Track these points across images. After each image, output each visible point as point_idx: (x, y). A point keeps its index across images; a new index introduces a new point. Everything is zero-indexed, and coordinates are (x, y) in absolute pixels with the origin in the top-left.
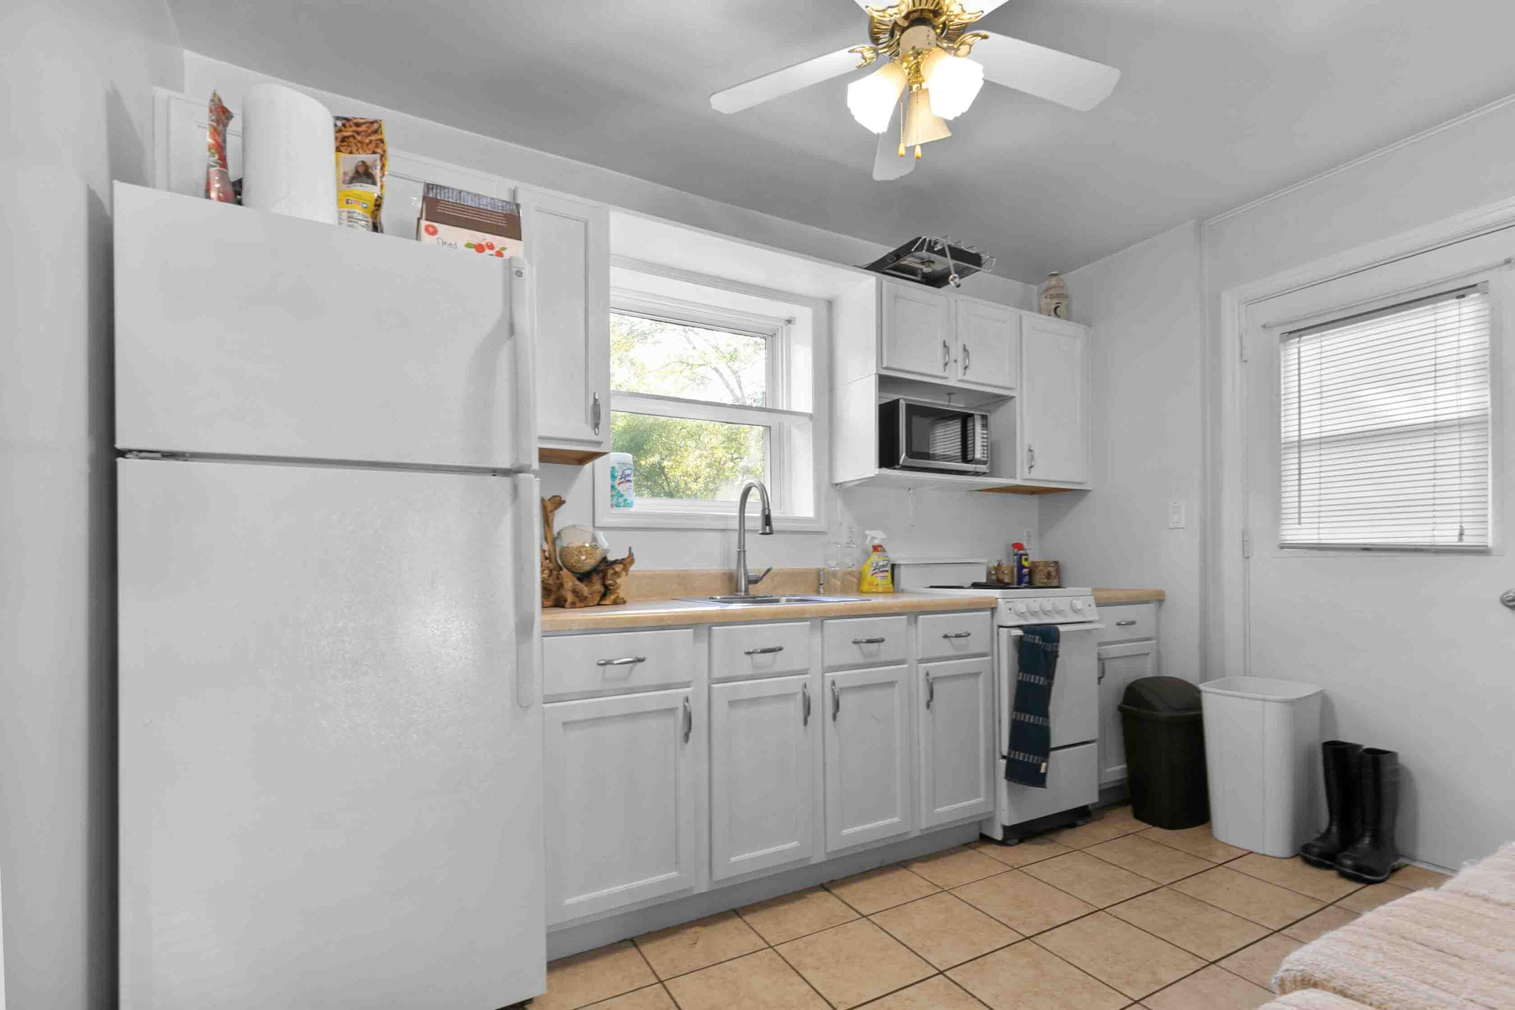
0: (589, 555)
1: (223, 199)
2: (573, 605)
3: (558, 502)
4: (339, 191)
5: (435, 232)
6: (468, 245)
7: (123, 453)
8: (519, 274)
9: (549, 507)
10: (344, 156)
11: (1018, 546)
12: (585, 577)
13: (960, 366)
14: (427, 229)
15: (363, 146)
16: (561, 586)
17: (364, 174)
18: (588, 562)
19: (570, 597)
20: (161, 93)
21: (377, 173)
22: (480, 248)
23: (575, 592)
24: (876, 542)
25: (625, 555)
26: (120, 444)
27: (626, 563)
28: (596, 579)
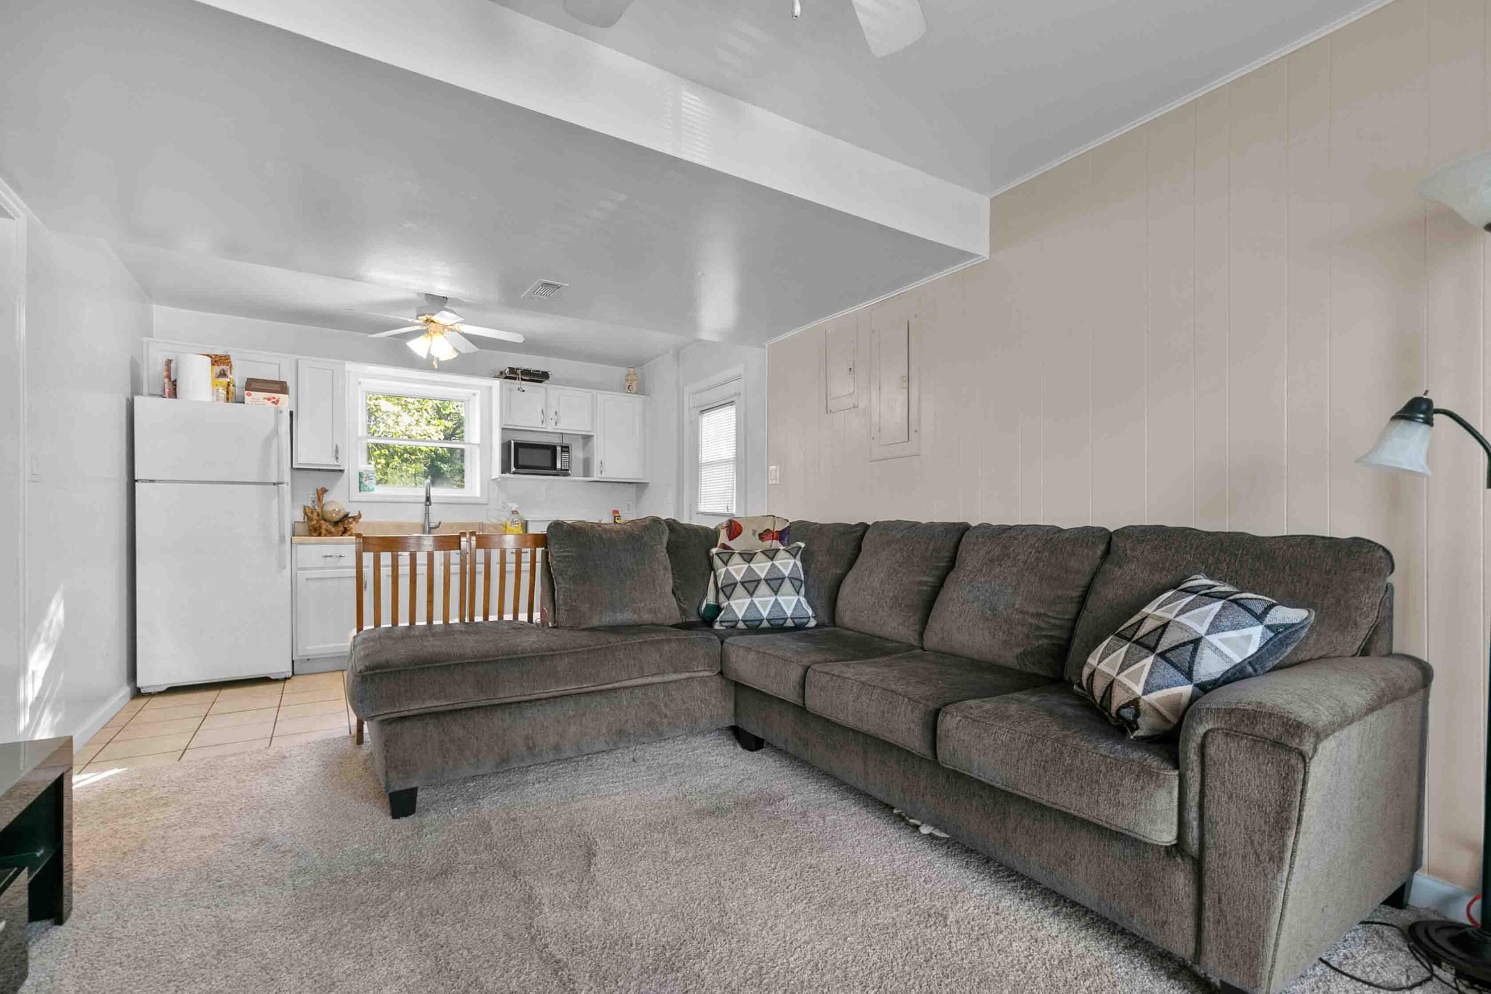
0: (336, 515)
1: (170, 397)
2: (325, 535)
3: (325, 491)
4: (213, 381)
5: (251, 395)
6: (265, 398)
7: (137, 481)
8: (281, 412)
9: (320, 493)
10: (216, 367)
11: (616, 512)
12: (336, 523)
13: (553, 422)
14: (247, 394)
15: (223, 364)
16: (320, 527)
17: (223, 374)
18: (336, 517)
19: (324, 532)
20: (145, 339)
21: (228, 373)
22: (269, 399)
23: (327, 530)
24: (514, 509)
25: (357, 514)
26: (136, 478)
27: (356, 519)
28: (340, 524)
